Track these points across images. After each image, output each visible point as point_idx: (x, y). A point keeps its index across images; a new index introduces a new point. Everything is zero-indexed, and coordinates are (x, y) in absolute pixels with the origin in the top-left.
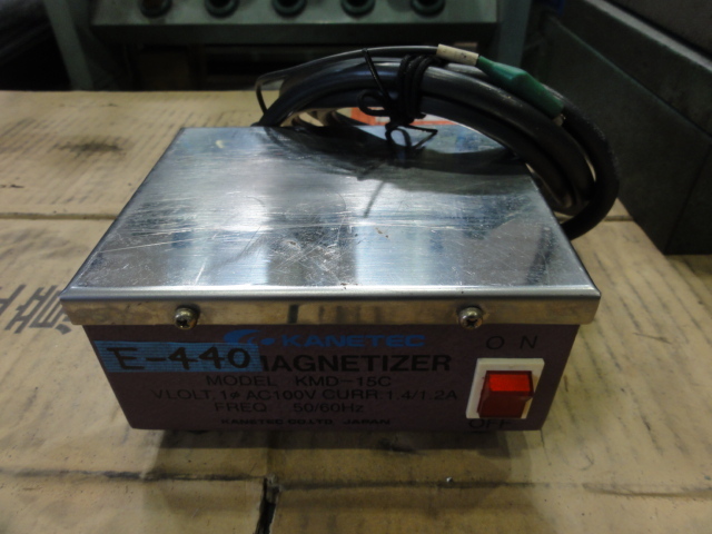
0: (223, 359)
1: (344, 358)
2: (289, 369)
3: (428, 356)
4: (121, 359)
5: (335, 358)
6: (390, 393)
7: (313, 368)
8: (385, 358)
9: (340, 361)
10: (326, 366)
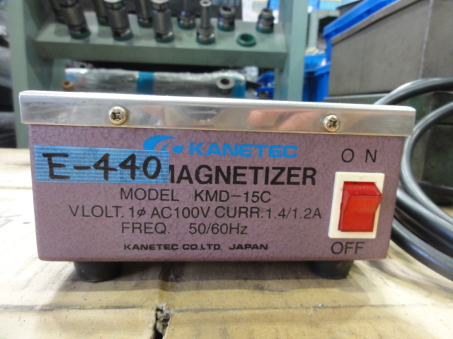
0: (138, 168)
1: (236, 168)
2: (191, 182)
3: (299, 169)
4: (52, 166)
5: (229, 168)
6: (269, 211)
7: (210, 181)
8: (267, 169)
9: (232, 172)
10: (221, 178)
